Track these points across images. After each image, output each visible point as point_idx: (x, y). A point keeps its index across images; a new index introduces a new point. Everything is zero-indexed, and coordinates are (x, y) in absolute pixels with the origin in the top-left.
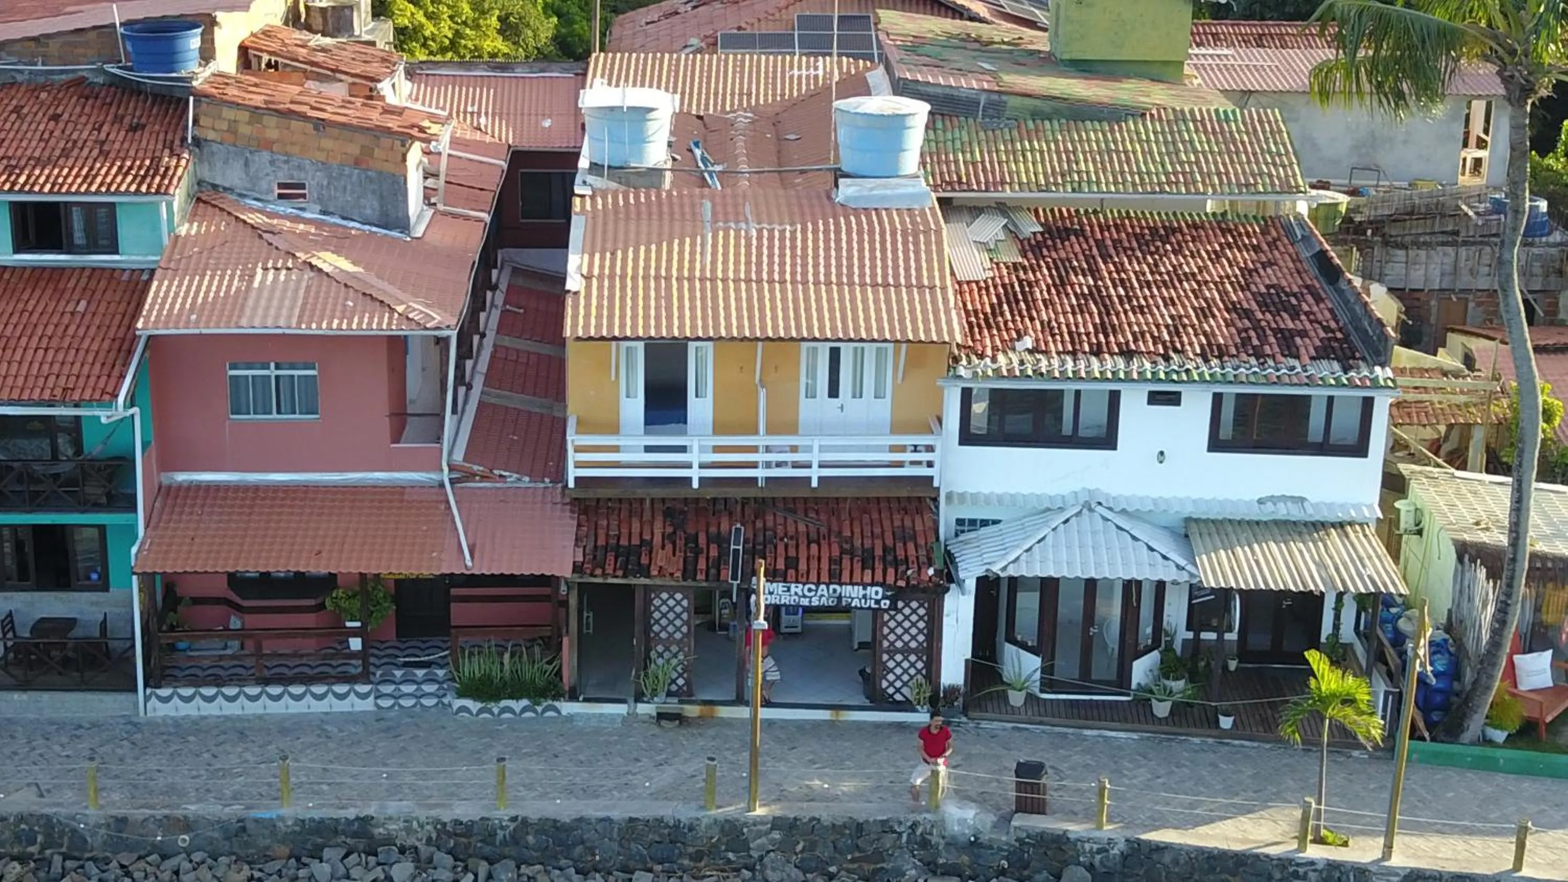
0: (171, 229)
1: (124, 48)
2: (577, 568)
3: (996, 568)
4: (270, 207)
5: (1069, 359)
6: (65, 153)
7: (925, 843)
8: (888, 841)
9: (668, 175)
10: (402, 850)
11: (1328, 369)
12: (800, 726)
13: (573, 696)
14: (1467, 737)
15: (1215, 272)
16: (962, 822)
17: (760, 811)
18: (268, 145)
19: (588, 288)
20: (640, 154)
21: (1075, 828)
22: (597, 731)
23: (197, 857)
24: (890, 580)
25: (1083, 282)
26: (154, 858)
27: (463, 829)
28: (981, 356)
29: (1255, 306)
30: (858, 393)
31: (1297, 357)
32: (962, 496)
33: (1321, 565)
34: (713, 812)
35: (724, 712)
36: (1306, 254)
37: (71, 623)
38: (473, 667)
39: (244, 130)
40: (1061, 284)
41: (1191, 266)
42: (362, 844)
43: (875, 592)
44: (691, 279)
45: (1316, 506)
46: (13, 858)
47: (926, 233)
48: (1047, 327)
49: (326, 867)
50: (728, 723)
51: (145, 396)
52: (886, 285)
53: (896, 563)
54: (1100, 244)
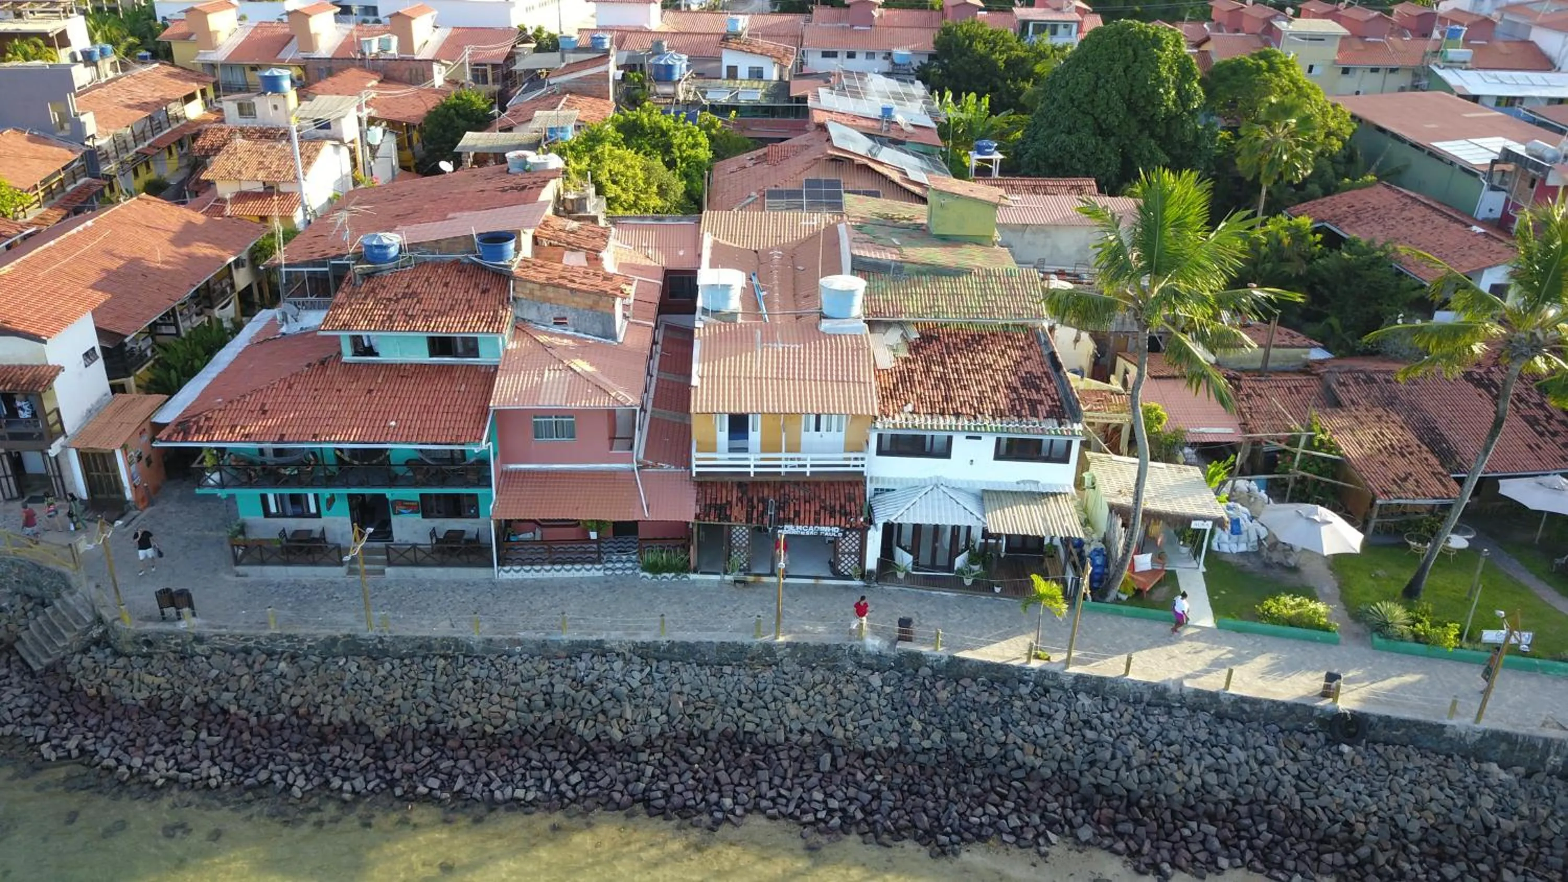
0: (504, 347)
1: (479, 249)
2: (697, 517)
3: (892, 519)
4: (550, 330)
5: (929, 417)
6: (452, 308)
7: (856, 654)
8: (839, 653)
9: (740, 316)
10: (618, 655)
11: (1051, 425)
12: (800, 587)
13: (695, 571)
14: (1108, 599)
15: (1002, 363)
16: (874, 646)
17: (781, 639)
18: (549, 300)
19: (702, 383)
20: (726, 305)
21: (925, 650)
22: (706, 589)
23: (525, 656)
24: (843, 524)
25: (937, 369)
26: (505, 657)
27: (646, 646)
28: (887, 416)
29: (1019, 386)
30: (829, 429)
31: (1037, 417)
32: (877, 478)
33: (1044, 519)
34: (759, 640)
35: (765, 579)
36: (1046, 353)
37: (463, 532)
38: (650, 557)
39: (537, 293)
40: (928, 371)
41: (990, 360)
42: (599, 651)
43: (836, 530)
44: (750, 378)
45: (1044, 486)
46: (441, 656)
47: (863, 349)
48: (920, 398)
49: (584, 664)
50: (767, 585)
51: (495, 437)
52: (843, 381)
53: (846, 515)
54: (947, 346)
